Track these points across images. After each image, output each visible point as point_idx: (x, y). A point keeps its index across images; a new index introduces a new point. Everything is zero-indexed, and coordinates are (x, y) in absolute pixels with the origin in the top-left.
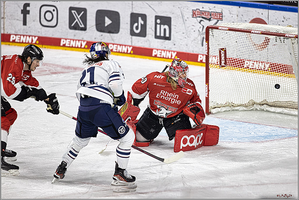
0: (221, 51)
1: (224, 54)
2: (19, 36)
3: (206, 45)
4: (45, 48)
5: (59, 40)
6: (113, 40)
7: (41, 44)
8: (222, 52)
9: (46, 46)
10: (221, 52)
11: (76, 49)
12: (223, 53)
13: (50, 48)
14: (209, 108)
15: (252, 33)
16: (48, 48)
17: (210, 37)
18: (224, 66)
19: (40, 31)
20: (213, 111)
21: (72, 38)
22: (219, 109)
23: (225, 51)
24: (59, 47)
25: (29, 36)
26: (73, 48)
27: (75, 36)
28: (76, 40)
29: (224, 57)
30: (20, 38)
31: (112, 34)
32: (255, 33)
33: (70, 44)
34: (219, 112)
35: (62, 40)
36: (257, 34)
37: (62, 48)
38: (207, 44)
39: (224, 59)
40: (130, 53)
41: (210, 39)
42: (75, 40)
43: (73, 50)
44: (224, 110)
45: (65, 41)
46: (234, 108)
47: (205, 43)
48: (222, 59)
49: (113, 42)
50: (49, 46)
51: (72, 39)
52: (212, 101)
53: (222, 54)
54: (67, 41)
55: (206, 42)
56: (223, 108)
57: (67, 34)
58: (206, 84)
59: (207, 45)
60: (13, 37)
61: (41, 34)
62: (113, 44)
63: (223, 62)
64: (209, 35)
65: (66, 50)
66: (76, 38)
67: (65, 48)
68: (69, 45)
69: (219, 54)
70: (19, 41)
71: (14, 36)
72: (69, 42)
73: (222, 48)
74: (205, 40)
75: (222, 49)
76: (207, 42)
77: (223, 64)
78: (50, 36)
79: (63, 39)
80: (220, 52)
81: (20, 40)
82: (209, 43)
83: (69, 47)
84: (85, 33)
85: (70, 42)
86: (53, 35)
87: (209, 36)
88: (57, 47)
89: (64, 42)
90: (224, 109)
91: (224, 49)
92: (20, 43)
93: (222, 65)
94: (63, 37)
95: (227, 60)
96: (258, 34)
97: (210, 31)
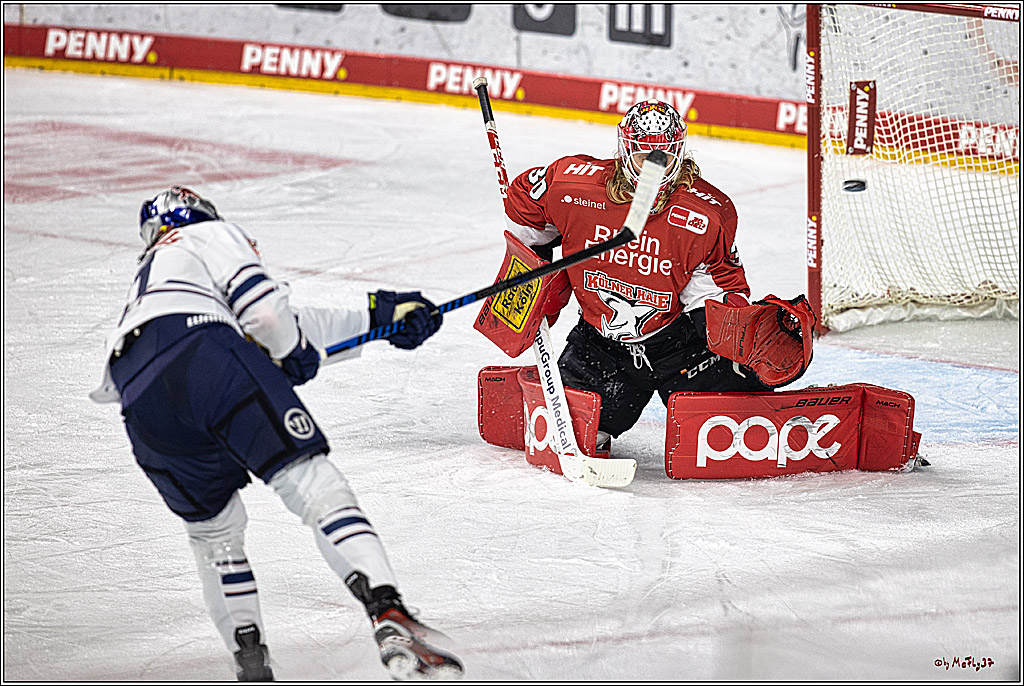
0: (859, 91)
1: (866, 104)
2: (82, 35)
3: (810, 63)
4: (182, 79)
5: (238, 47)
6: (445, 46)
7: (165, 66)
8: (862, 95)
9: (185, 73)
10: (858, 98)
11: (302, 83)
12: (864, 100)
13: (201, 80)
14: (824, 312)
15: (989, 16)
16: (192, 80)
17: (823, 32)
18: (863, 152)
19: (162, 15)
20: (839, 322)
21: (288, 39)
22: (862, 316)
23: (873, 93)
24: (237, 78)
25: (121, 35)
26: (291, 81)
27: (297, 31)
28: (302, 49)
29: (868, 115)
30: (85, 40)
31: (440, 26)
32: (1001, 19)
33: (278, 64)
34: (860, 327)
35: (248, 50)
36: (1005, 19)
37: (249, 78)
38: (812, 60)
39: (865, 125)
40: (514, 99)
41: (823, 40)
42: (298, 47)
43: (290, 89)
44: (881, 319)
45: (259, 51)
46: (918, 312)
47: (804, 56)
48: (858, 123)
49: (445, 56)
50: (197, 74)
51: (286, 46)
52: (832, 285)
53: (858, 103)
54: (269, 51)
55: (808, 52)
56: (875, 311)
57: (268, 26)
58: (810, 217)
59: (812, 67)
60: (58, 39)
61: (167, 24)
62: (448, 64)
63: (861, 135)
64: (822, 26)
65: (262, 86)
66: (301, 42)
67: (260, 80)
68: (274, 69)
69: (848, 103)
70: (79, 54)
71: (63, 35)
72: (274, 55)
73: (861, 80)
74: (803, 47)
75: (861, 85)
76: (812, 54)
77: (862, 141)
78: (202, 32)
79: (251, 43)
80: (853, 94)
81: (84, 48)
82: (819, 55)
83: (277, 75)
84: (339, 20)
85: (279, 56)
86: (212, 30)
87: (819, 29)
88: (229, 76)
89: (254, 55)
90: (880, 315)
91: (867, 83)
92: (83, 59)
93: (856, 146)
94: (253, 38)
95: (876, 127)
96: (1009, 19)
97: (824, 11)
